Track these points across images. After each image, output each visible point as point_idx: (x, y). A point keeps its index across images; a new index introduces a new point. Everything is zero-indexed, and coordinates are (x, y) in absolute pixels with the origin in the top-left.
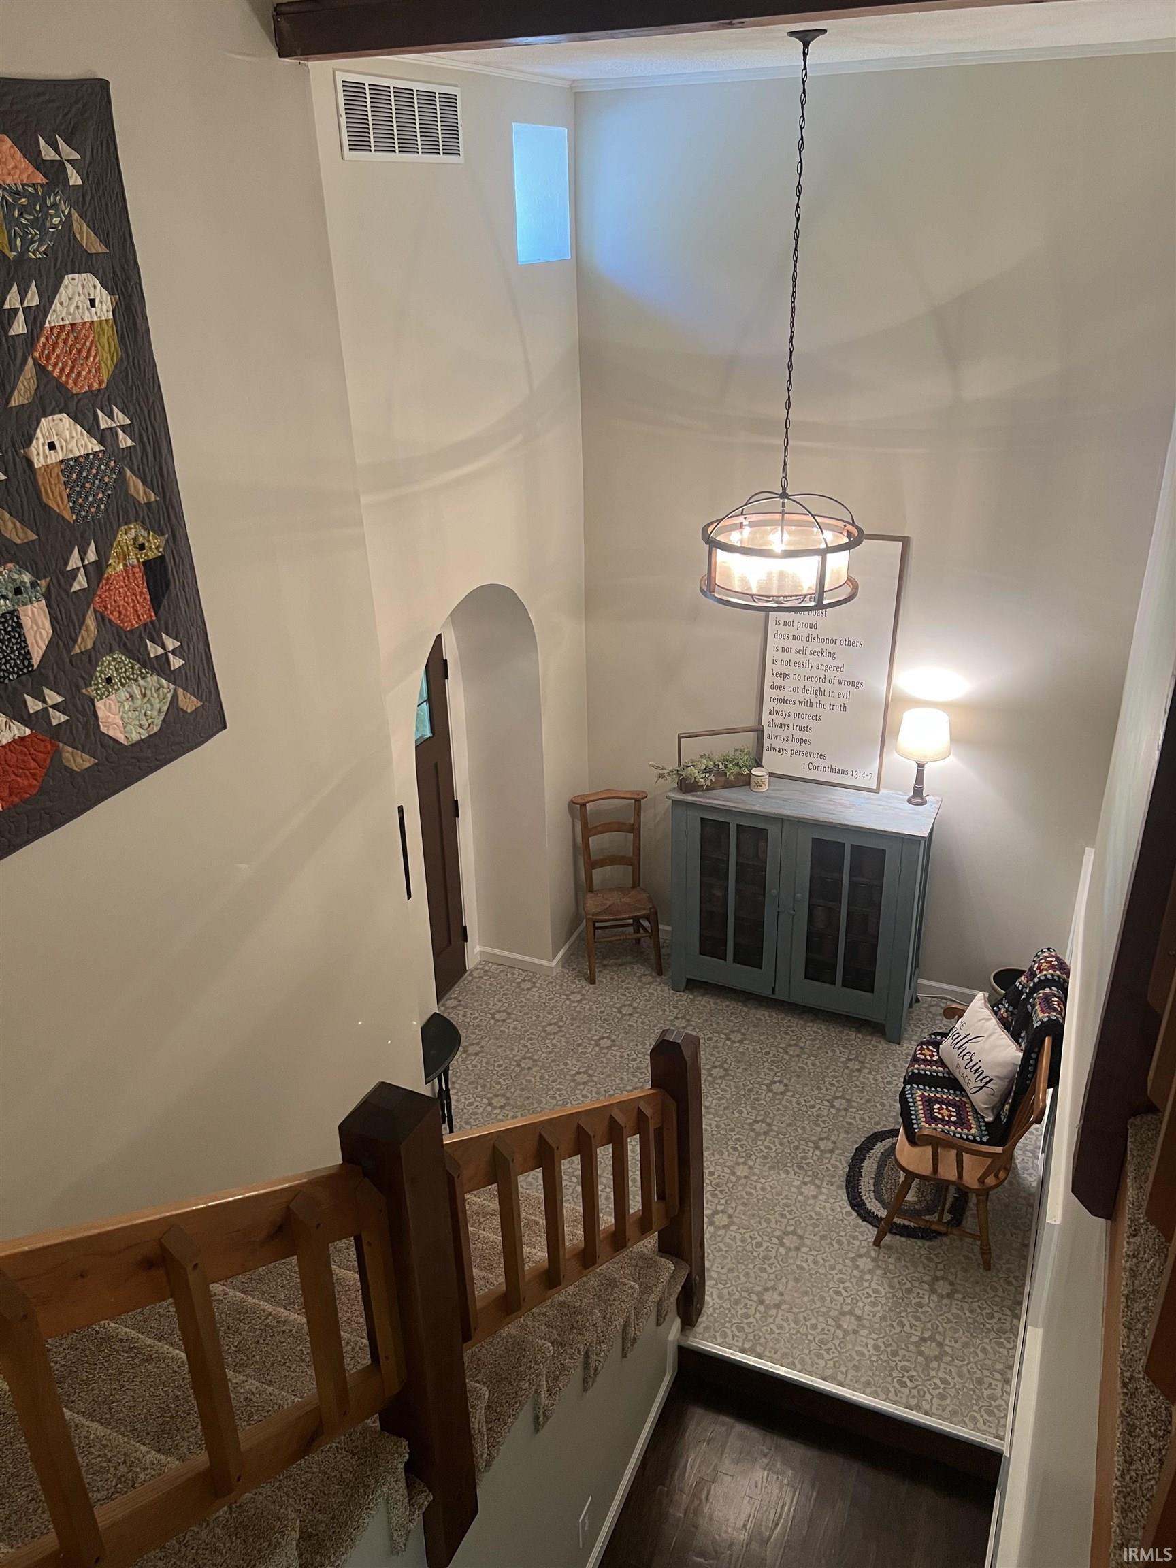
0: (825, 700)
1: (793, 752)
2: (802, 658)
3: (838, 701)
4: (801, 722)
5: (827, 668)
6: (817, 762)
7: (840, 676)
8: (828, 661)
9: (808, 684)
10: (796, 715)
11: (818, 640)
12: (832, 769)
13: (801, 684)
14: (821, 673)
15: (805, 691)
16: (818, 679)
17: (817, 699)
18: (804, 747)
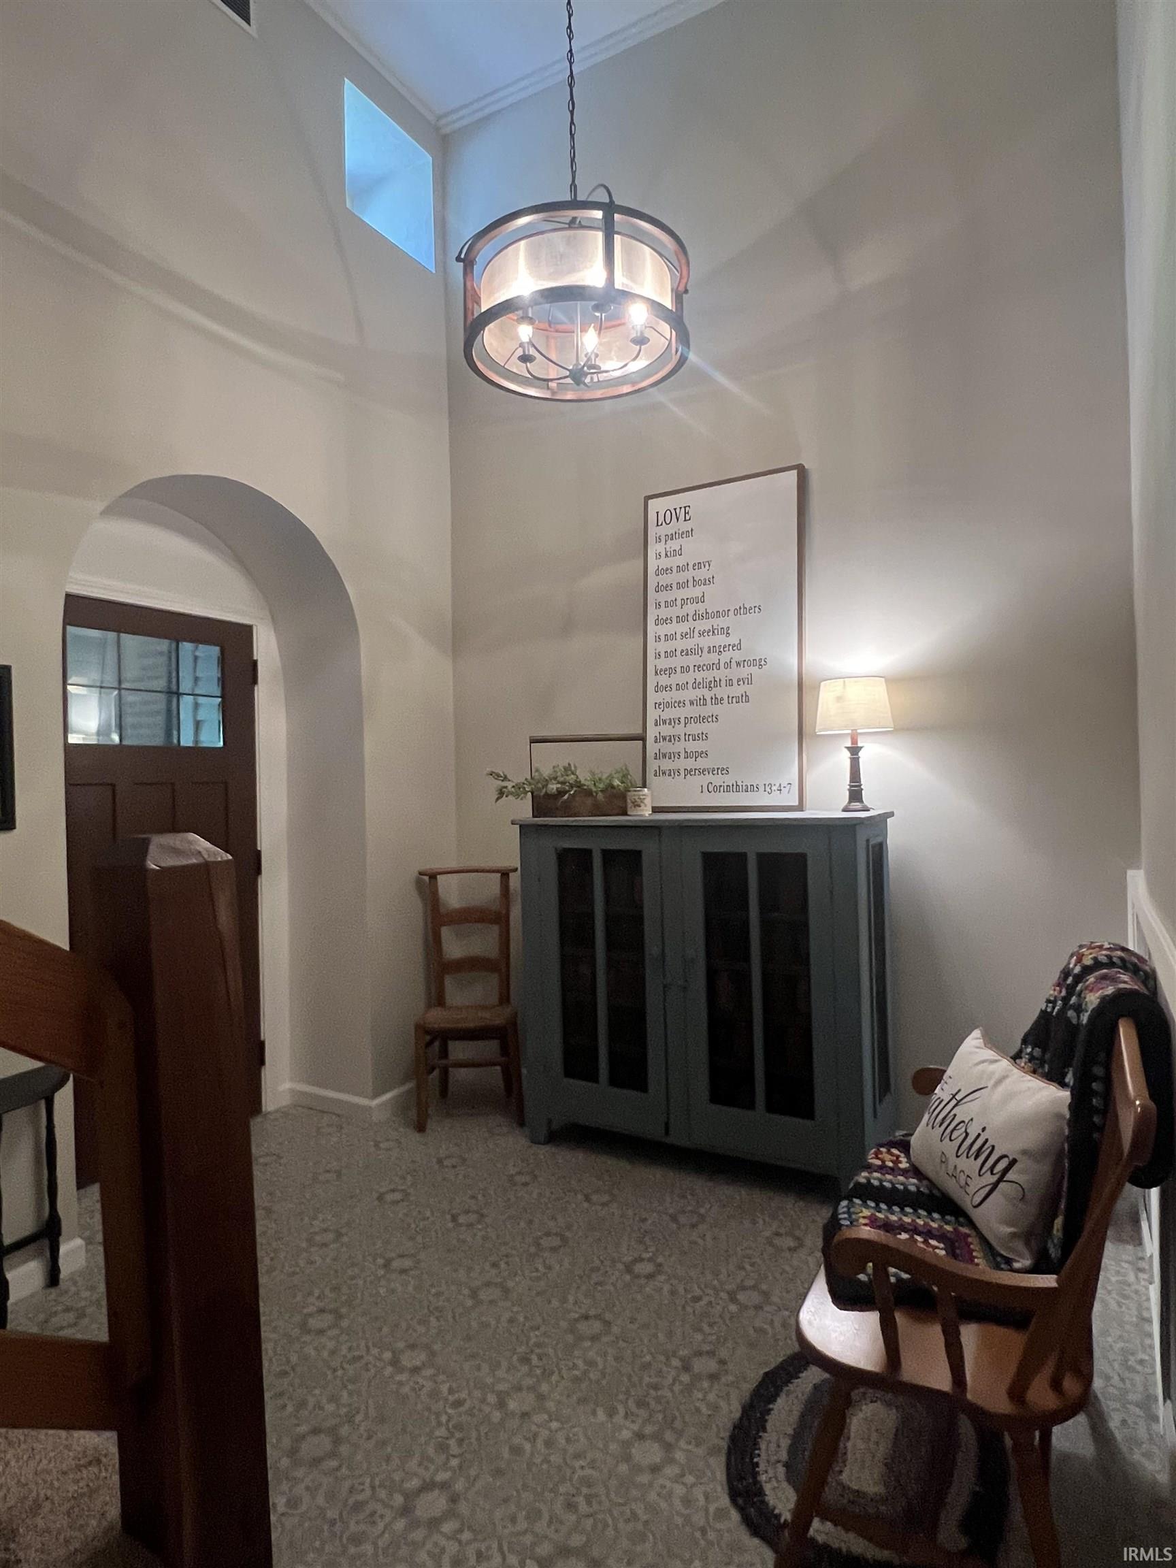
0: (721, 692)
1: (688, 772)
2: (689, 644)
3: (737, 691)
4: (694, 728)
5: (719, 650)
6: (718, 780)
7: (737, 656)
8: (721, 640)
9: (699, 676)
10: (688, 720)
11: (706, 615)
12: (736, 788)
13: (689, 677)
14: (714, 658)
15: (696, 685)
16: (710, 667)
17: (712, 694)
18: (701, 763)
